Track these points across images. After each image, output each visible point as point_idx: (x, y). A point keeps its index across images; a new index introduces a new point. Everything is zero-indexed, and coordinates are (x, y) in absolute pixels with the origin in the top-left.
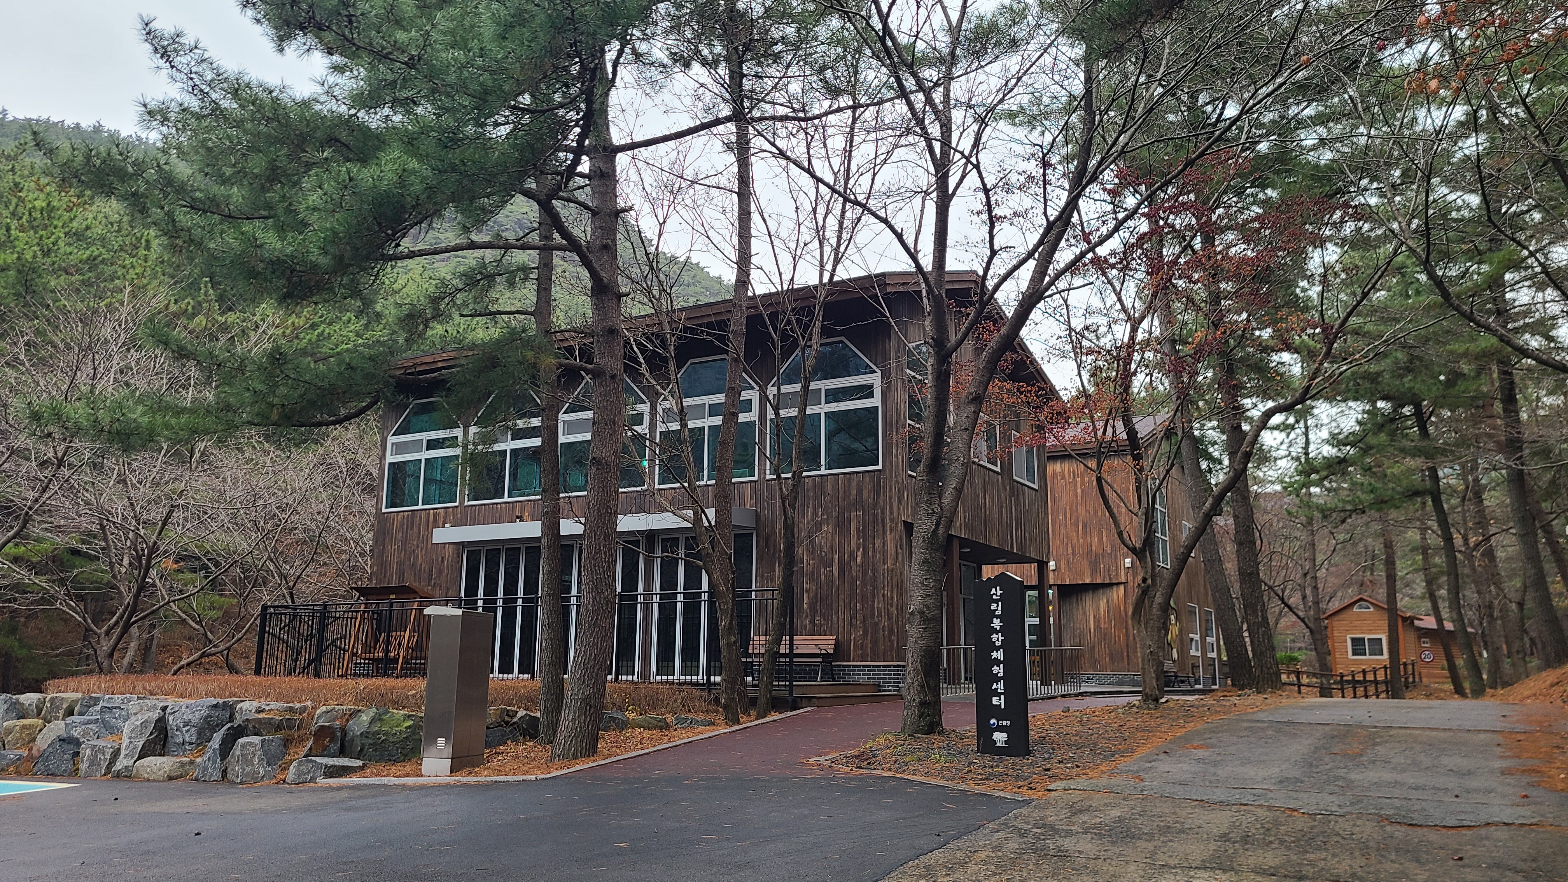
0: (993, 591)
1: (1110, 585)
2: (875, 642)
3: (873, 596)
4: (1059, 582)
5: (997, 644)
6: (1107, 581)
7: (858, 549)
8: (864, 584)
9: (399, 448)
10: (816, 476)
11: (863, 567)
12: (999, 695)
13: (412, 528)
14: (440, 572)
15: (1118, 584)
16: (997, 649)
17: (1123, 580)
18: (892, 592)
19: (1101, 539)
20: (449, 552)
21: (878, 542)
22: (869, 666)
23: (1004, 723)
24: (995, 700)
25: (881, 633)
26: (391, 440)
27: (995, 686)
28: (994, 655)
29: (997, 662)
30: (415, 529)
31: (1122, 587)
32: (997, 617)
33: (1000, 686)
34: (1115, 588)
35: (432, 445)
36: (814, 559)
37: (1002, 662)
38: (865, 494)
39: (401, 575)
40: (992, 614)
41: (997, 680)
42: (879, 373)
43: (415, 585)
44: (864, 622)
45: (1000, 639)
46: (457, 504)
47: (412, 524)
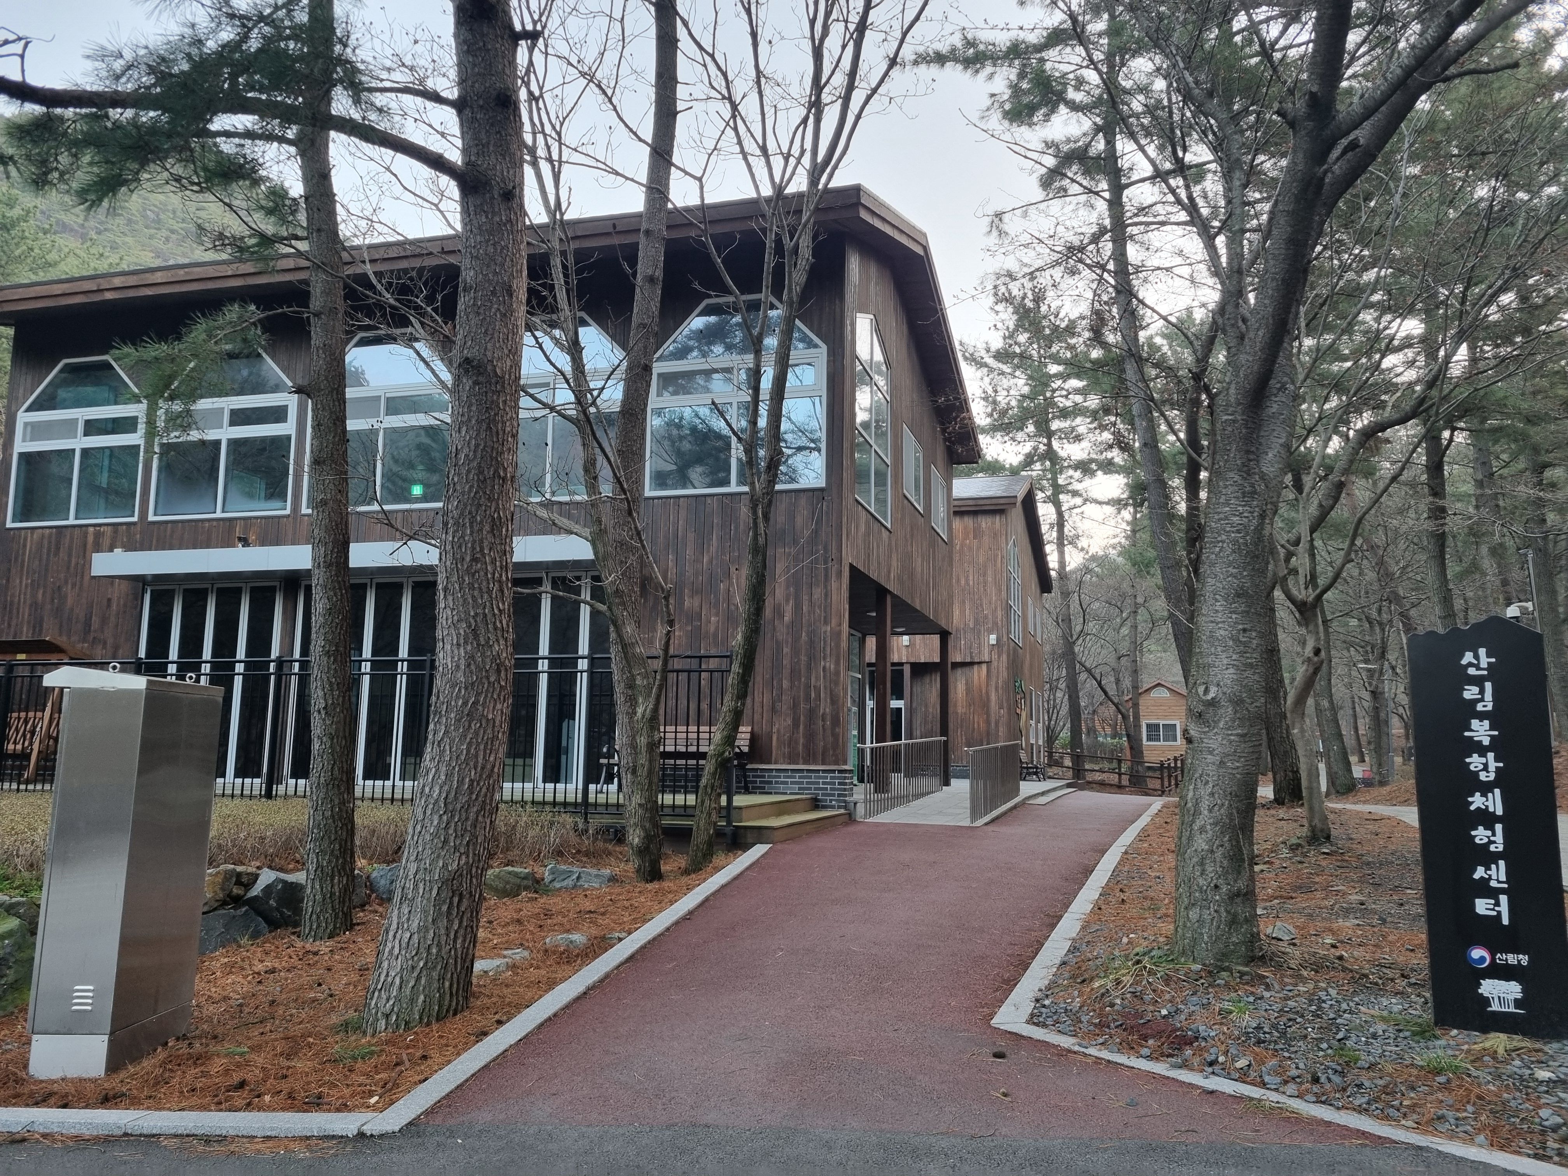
0: (1468, 657)
1: (971, 664)
2: (810, 736)
3: (809, 668)
4: (912, 660)
5: (1483, 776)
6: (968, 660)
7: (787, 601)
8: (796, 652)
9: (37, 431)
10: (723, 495)
11: (795, 625)
12: (1493, 894)
13: (57, 554)
14: (104, 621)
15: (980, 663)
16: (1486, 789)
17: (987, 659)
18: (837, 663)
19: (963, 612)
20: (118, 592)
21: (818, 593)
22: (802, 771)
23: (1512, 959)
24: (1482, 906)
25: (821, 723)
26: (23, 417)
27: (1480, 872)
28: (1477, 801)
29: (1486, 818)
30: (63, 554)
31: (984, 667)
32: (1481, 716)
33: (1498, 874)
34: (976, 667)
35: (92, 428)
36: (717, 614)
37: (1499, 819)
38: (799, 520)
39: (37, 624)
40: (1470, 710)
41: (1487, 858)
42: (824, 348)
43: (61, 641)
44: (795, 706)
45: (1493, 765)
46: (135, 519)
47: (58, 549)
